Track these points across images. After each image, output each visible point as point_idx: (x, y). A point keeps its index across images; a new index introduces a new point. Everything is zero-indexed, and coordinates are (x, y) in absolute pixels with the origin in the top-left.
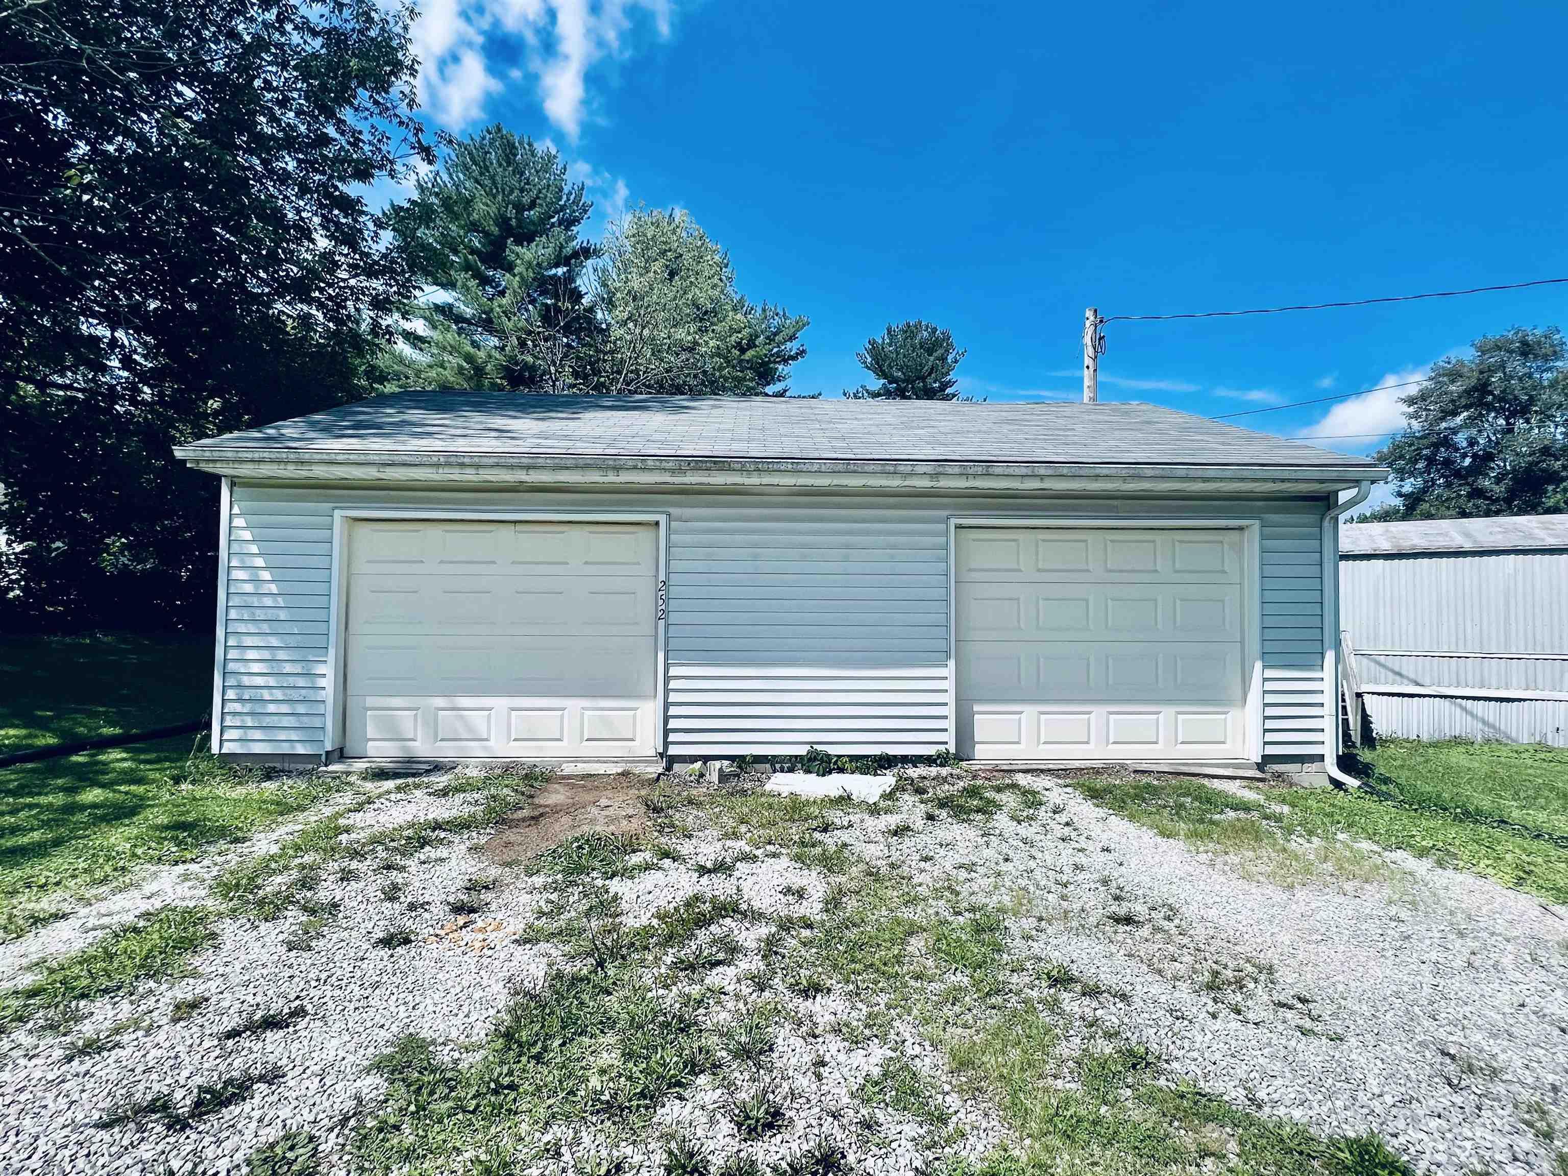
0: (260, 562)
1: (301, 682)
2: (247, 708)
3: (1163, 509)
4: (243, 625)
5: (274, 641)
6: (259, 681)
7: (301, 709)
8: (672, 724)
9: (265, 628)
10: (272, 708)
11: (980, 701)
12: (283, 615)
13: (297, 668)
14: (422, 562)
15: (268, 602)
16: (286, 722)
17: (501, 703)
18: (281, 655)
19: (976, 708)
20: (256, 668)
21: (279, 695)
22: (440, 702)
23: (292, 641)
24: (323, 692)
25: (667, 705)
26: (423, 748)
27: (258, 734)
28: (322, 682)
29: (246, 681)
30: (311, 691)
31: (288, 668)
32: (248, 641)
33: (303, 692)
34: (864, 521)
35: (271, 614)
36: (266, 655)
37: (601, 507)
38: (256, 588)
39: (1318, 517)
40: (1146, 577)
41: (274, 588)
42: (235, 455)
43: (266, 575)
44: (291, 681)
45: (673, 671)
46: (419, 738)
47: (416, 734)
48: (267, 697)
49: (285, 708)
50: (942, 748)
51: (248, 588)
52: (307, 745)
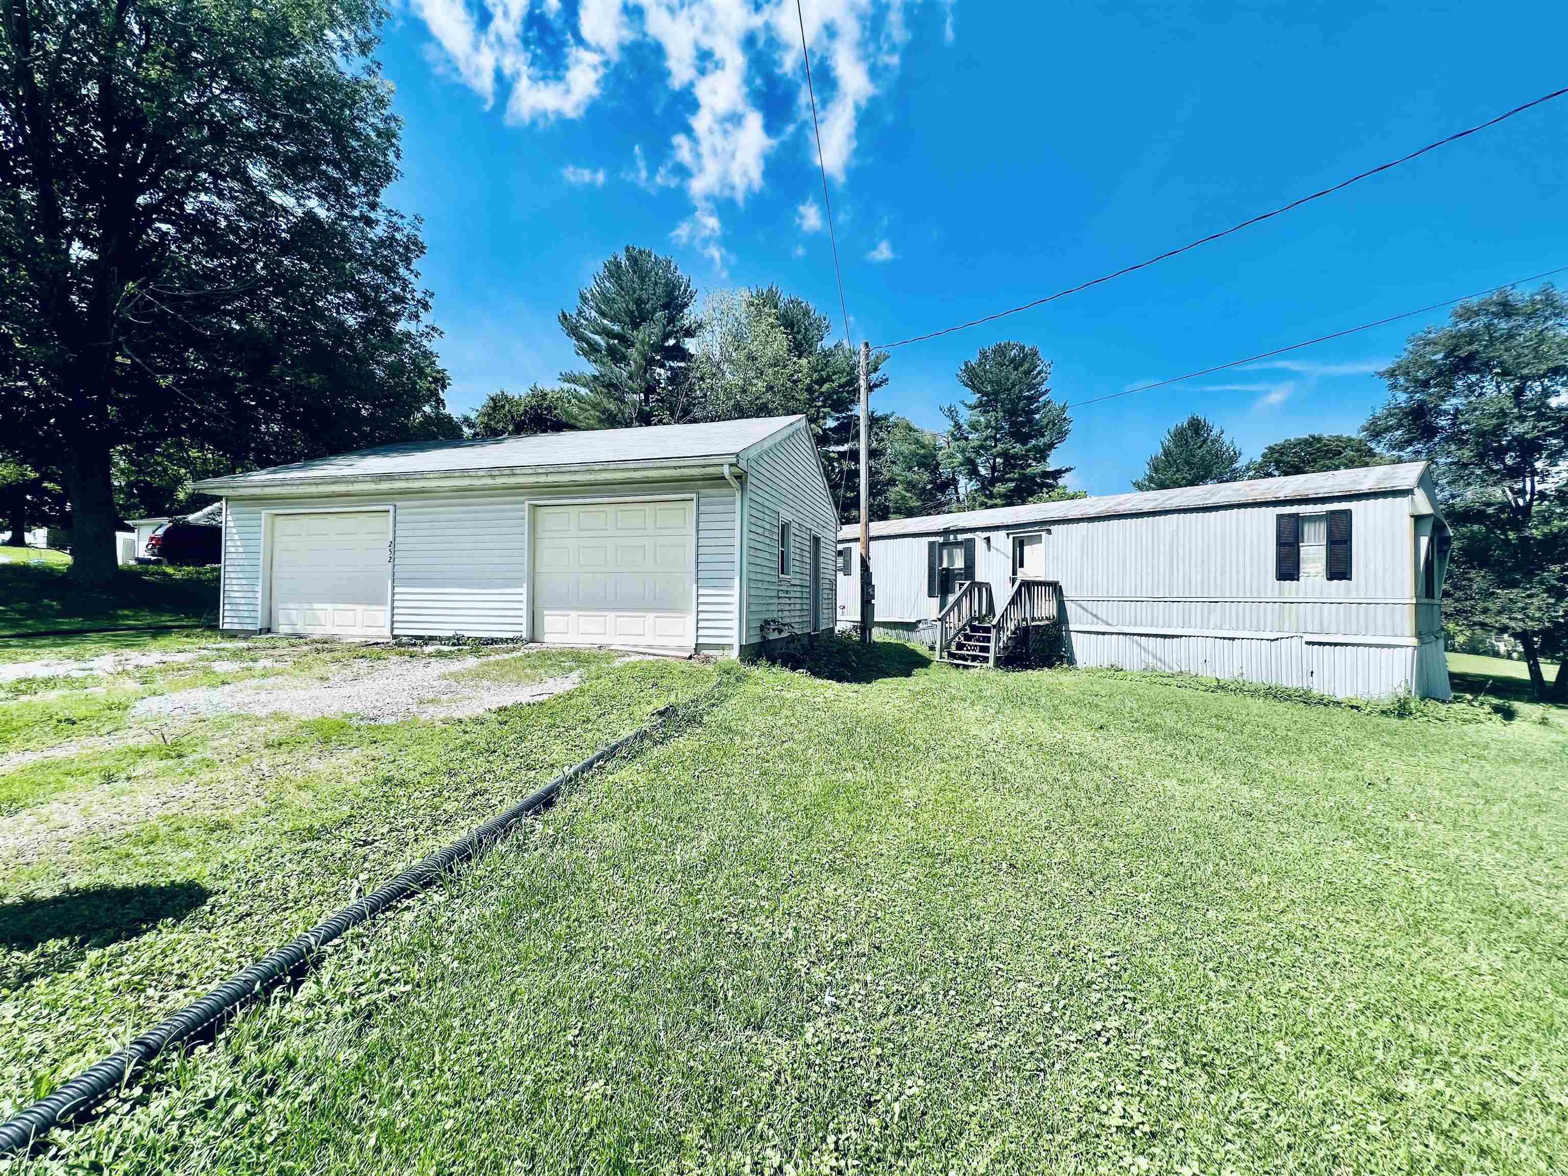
0: (237, 537)
1: (250, 595)
3: (652, 489)
5: (241, 575)
6: (236, 595)
7: (251, 608)
8: (396, 618)
10: (241, 608)
11: (546, 608)
13: (249, 588)
14: (300, 535)
16: (246, 614)
17: (330, 606)
18: (244, 582)
19: (545, 612)
20: (236, 588)
21: (243, 601)
22: (307, 606)
23: (248, 575)
24: (258, 600)
25: (393, 608)
26: (300, 629)
27: (236, 620)
28: (257, 595)
29: (232, 594)
31: (246, 588)
33: (251, 600)
34: (486, 504)
35: (241, 563)
36: (239, 582)
37: (369, 502)
38: (236, 550)
40: (639, 533)
41: (242, 550)
43: (239, 544)
44: (247, 595)
45: (397, 590)
48: (239, 602)
49: (245, 608)
50: (519, 634)
51: (233, 550)
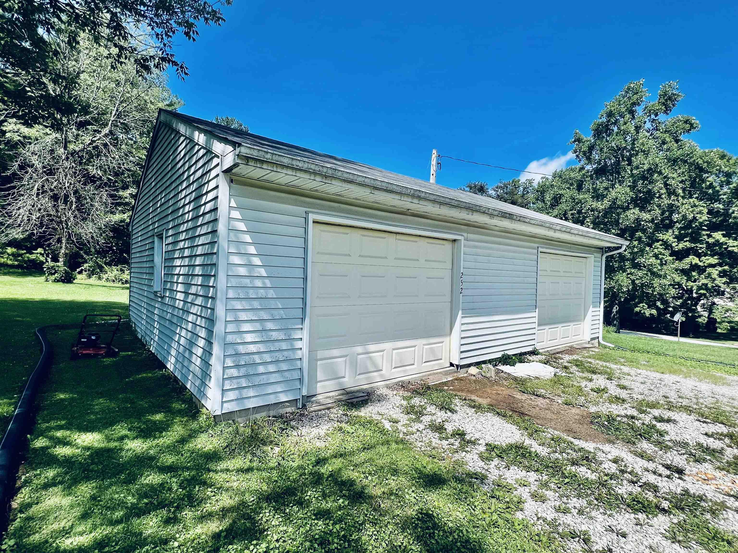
0: (252, 250)
1: (284, 346)
2: (243, 371)
4: (238, 303)
5: (264, 315)
6: (252, 348)
7: (284, 366)
8: (462, 348)
9: (256, 304)
10: (261, 369)
12: (271, 293)
13: (281, 336)
14: (349, 255)
15: (258, 283)
16: (273, 378)
17: (387, 346)
18: (270, 325)
20: (249, 338)
21: (267, 358)
22: (359, 349)
23: (277, 314)
24: (299, 352)
25: (460, 339)
26: (349, 382)
27: (251, 393)
28: (298, 344)
29: (242, 349)
30: (290, 352)
31: (275, 335)
32: (243, 316)
33: (286, 353)
34: (518, 246)
35: (262, 293)
36: (258, 326)
38: (250, 271)
39: (601, 255)
40: (570, 275)
41: (263, 272)
42: (290, 161)
43: (257, 261)
44: (277, 346)
45: (463, 321)
46: (347, 376)
47: (345, 374)
48: (258, 361)
49: (272, 368)
50: (534, 347)
51: (242, 271)
52: (288, 393)
